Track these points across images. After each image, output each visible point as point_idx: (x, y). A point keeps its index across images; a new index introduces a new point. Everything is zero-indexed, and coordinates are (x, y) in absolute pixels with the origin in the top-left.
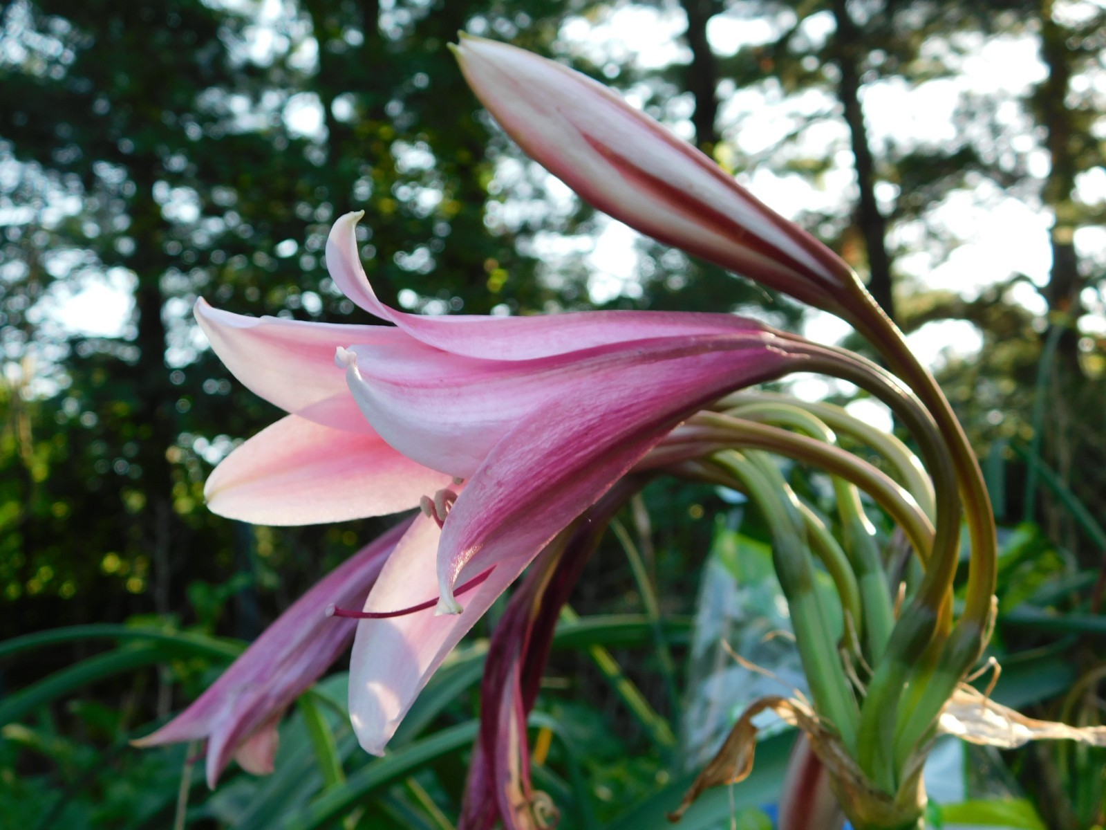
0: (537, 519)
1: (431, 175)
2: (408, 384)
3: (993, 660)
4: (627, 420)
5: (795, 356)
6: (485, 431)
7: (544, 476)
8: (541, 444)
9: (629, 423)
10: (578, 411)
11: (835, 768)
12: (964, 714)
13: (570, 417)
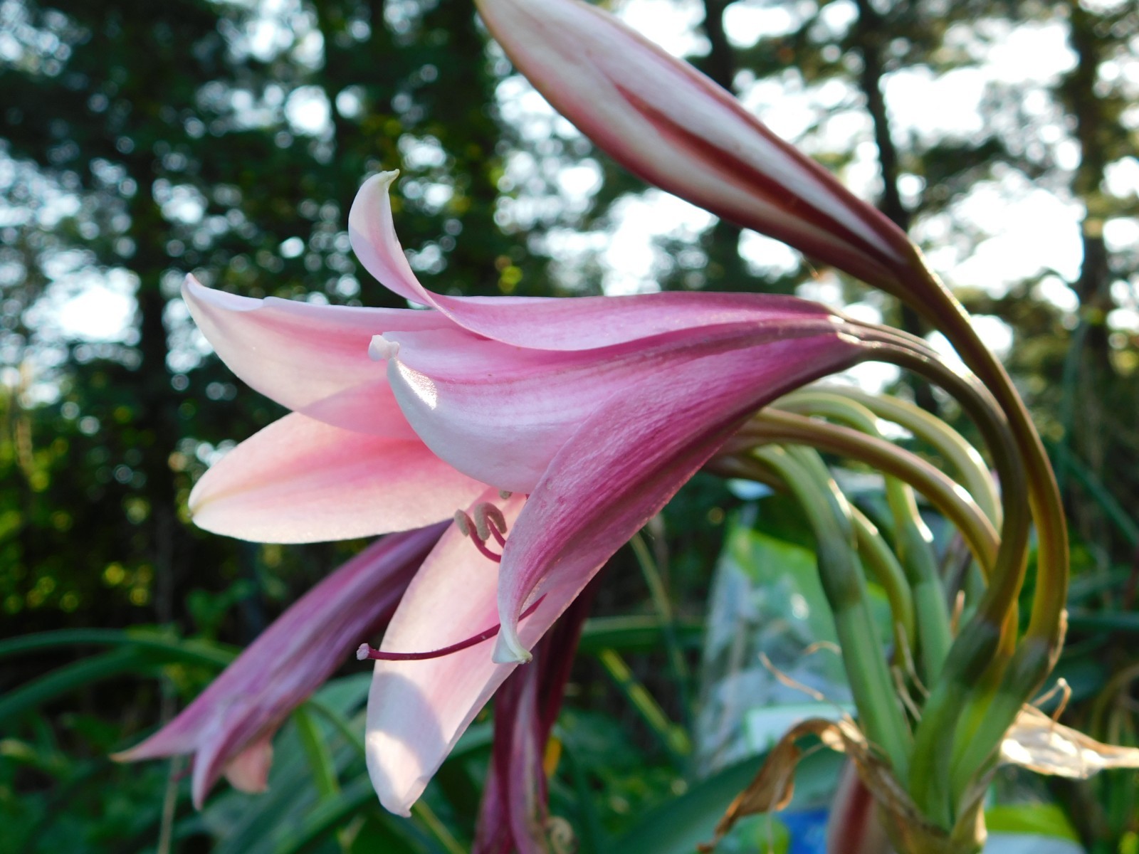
0: (597, 538)
1: (440, 171)
2: (454, 380)
3: (1062, 682)
4: (696, 420)
5: (868, 344)
6: (542, 436)
7: (609, 489)
8: (606, 450)
9: (698, 424)
10: (643, 410)
11: (885, 799)
12: (1029, 739)
13: (636, 418)
